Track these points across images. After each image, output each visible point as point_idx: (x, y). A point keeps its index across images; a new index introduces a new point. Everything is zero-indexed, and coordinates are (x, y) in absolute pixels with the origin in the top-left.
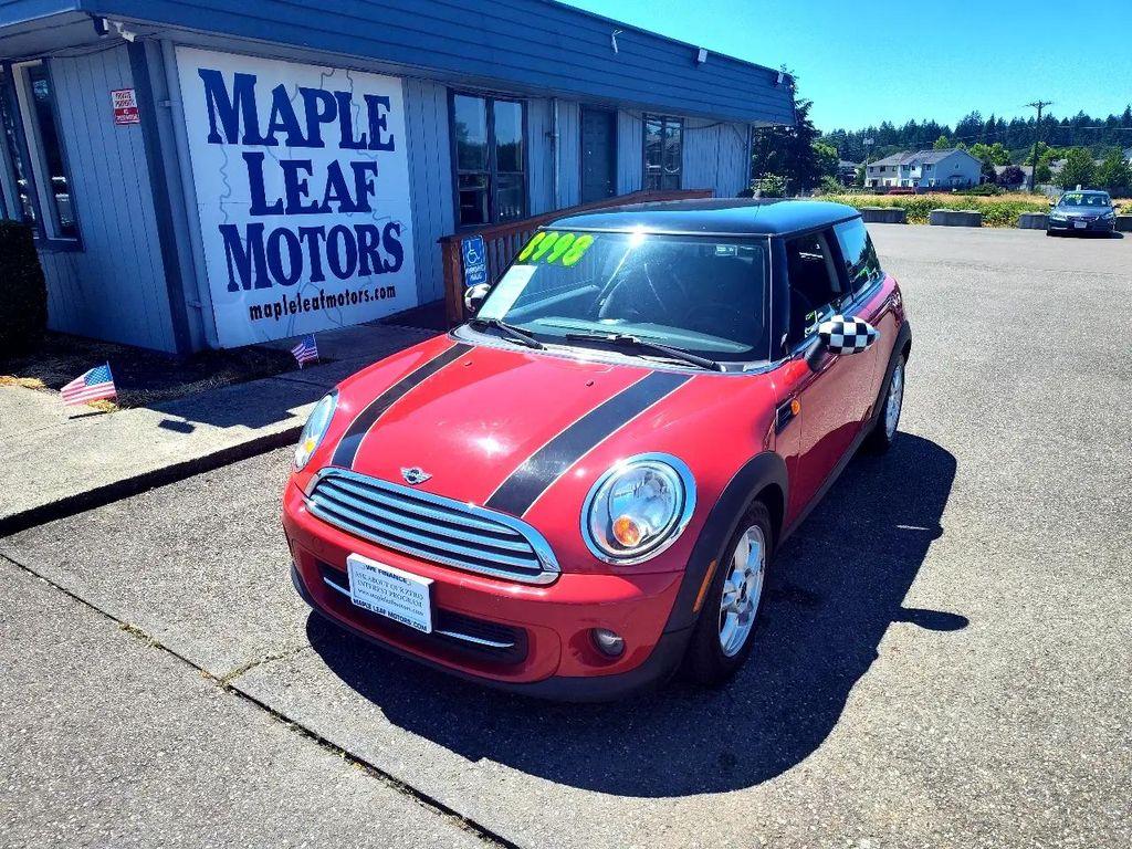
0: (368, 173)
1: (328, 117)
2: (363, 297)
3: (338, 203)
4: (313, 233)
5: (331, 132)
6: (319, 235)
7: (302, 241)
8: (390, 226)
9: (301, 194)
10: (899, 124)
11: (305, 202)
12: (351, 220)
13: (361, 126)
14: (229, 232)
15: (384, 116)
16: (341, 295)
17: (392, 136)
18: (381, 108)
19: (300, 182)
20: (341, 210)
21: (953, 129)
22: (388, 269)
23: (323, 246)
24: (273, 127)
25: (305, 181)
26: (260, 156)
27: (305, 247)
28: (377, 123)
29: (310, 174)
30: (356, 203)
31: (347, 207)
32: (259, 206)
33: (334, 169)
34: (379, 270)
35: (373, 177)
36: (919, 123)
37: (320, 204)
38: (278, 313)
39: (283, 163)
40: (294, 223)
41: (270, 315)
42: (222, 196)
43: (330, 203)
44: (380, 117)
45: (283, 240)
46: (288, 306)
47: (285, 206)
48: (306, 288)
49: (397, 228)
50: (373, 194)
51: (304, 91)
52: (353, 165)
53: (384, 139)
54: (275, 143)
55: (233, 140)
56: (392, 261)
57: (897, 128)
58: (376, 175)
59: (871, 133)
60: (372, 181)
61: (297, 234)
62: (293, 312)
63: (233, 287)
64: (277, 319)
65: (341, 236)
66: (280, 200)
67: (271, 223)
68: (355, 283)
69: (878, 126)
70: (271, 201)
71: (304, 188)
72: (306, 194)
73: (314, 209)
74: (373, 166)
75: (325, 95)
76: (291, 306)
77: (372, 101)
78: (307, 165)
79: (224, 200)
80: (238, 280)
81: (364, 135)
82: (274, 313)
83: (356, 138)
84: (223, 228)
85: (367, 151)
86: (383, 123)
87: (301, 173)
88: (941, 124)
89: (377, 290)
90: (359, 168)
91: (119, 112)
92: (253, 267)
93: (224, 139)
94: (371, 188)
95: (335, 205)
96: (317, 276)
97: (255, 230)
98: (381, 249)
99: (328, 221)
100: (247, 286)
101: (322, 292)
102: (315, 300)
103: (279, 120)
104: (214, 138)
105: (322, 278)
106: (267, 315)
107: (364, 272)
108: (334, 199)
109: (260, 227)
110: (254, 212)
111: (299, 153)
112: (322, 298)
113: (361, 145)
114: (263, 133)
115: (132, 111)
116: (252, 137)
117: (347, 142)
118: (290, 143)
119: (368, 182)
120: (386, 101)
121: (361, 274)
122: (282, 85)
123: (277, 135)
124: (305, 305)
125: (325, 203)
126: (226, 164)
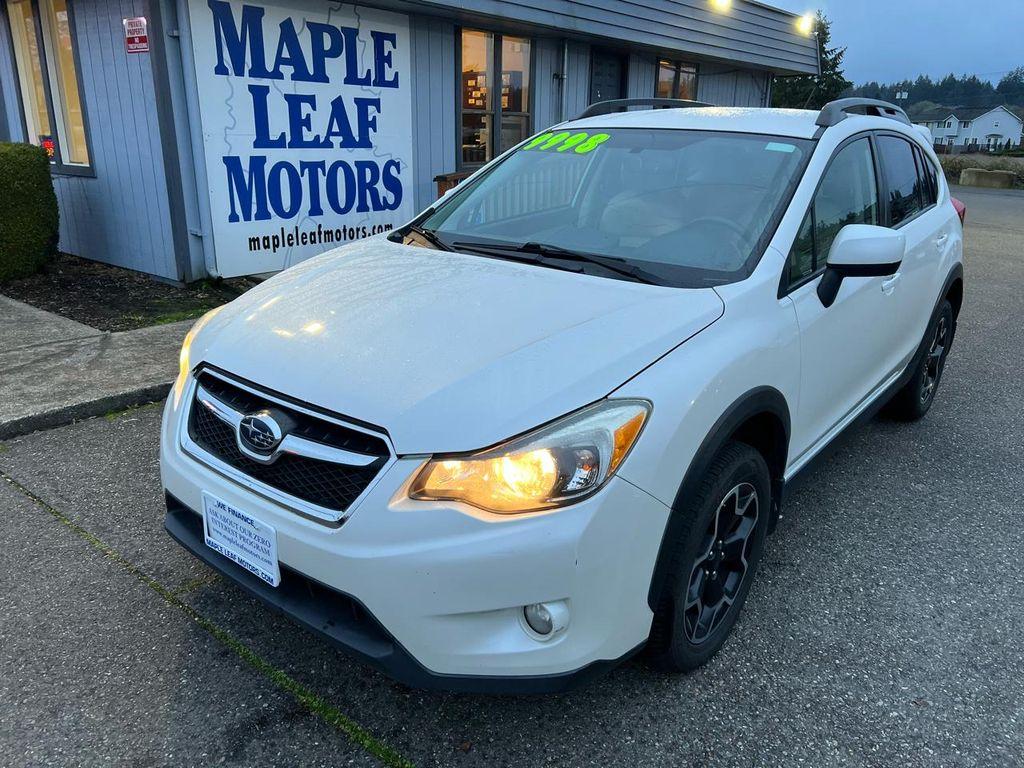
0: (371, 109)
1: (334, 53)
2: (361, 233)
3: (340, 139)
4: (313, 167)
5: (336, 67)
6: (319, 170)
7: (302, 174)
8: (391, 163)
9: (304, 128)
10: (936, 78)
11: (308, 136)
12: (352, 156)
13: (366, 62)
14: (232, 163)
15: (390, 52)
16: (338, 231)
17: (397, 74)
18: (388, 46)
19: (304, 117)
20: (343, 145)
21: (995, 87)
22: (386, 206)
23: (322, 181)
24: (280, 61)
25: (308, 116)
26: (266, 89)
27: (305, 181)
28: (382, 60)
29: (314, 108)
30: (357, 139)
31: (348, 143)
32: (263, 139)
33: (338, 105)
34: (377, 207)
35: (376, 113)
36: (958, 77)
37: (322, 140)
38: (276, 246)
39: (288, 97)
40: (295, 156)
41: (268, 247)
42: (227, 128)
43: (332, 139)
44: (386, 54)
45: (284, 174)
46: (286, 238)
47: (288, 139)
48: (304, 222)
49: (397, 166)
50: (375, 131)
51: (311, 26)
52: (357, 101)
53: (389, 77)
54: (280, 76)
55: (239, 72)
56: (391, 199)
57: (934, 83)
58: (379, 111)
59: (906, 86)
60: (374, 118)
61: (298, 168)
62: (291, 245)
63: (234, 218)
64: (275, 251)
65: (341, 172)
66: (283, 134)
67: (273, 156)
68: (353, 218)
69: (913, 79)
70: (274, 136)
71: (307, 123)
72: (309, 129)
73: (316, 143)
74: (376, 103)
75: (332, 30)
76: (289, 240)
77: (379, 38)
78: (311, 100)
79: (228, 131)
80: (239, 211)
81: (369, 71)
82: (271, 245)
83: (361, 75)
84: (227, 160)
85: (372, 88)
86: (388, 59)
87: (305, 108)
88: (982, 80)
89: (374, 228)
90: (362, 104)
91: (131, 41)
92: (254, 199)
93: (231, 70)
94: (373, 124)
95: (336, 140)
96: (316, 210)
97: (257, 163)
98: (380, 186)
99: (329, 156)
100: (247, 218)
101: (320, 226)
102: (313, 234)
103: (286, 54)
104: (221, 70)
105: (320, 213)
106: (265, 247)
107: (363, 208)
108: (336, 134)
109: (263, 159)
110: (257, 145)
111: (304, 88)
112: (320, 233)
113: (366, 82)
114: (270, 67)
115: (143, 40)
116: (259, 70)
117: (351, 78)
118: (294, 77)
119: (370, 119)
120: (392, 38)
121: (359, 210)
122: (290, 19)
123: (283, 68)
124: (303, 238)
125: (327, 138)
126: (232, 96)
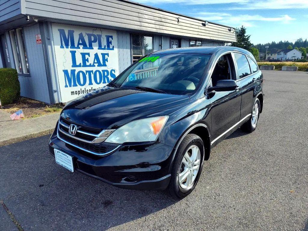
1: (95, 41)
3: (97, 64)
4: (90, 72)
5: (95, 45)
6: (92, 73)
7: (86, 74)
8: (112, 70)
10: (277, 42)
11: (88, 64)
12: (101, 69)
13: (104, 43)
14: (66, 72)
15: (111, 41)
17: (113, 46)
18: (110, 39)
19: (86, 59)
20: (98, 66)
21: (294, 43)
23: (92, 76)
24: (79, 44)
25: (88, 58)
27: (87, 76)
28: (109, 43)
29: (89, 56)
30: (102, 64)
31: (100, 65)
32: (74, 64)
33: (96, 56)
35: (107, 57)
36: (283, 41)
38: (79, 94)
39: (81, 53)
40: (84, 69)
41: (77, 94)
43: (95, 64)
45: (81, 74)
47: (82, 65)
48: (87, 87)
49: (114, 71)
50: (108, 62)
51: (88, 35)
52: (102, 54)
53: (111, 47)
54: (79, 48)
55: (67, 48)
58: (108, 57)
60: (107, 58)
61: (85, 72)
63: (66, 86)
65: (98, 73)
66: (80, 63)
67: (77, 69)
68: (102, 85)
70: (78, 64)
71: (88, 60)
72: (88, 62)
73: (90, 66)
74: (108, 54)
75: (94, 36)
76: (83, 92)
77: (108, 37)
78: (88, 54)
79: (64, 63)
80: (68, 84)
83: (103, 47)
84: (64, 71)
85: (106, 50)
86: (111, 43)
87: (87, 56)
91: (37, 40)
92: (72, 81)
93: (65, 47)
96: (91, 83)
97: (73, 72)
98: (109, 76)
99: (94, 69)
100: (70, 86)
101: (92, 88)
102: (90, 90)
103: (81, 42)
104: (62, 47)
106: (76, 94)
109: (75, 70)
110: (73, 66)
111: (86, 51)
112: (92, 90)
113: (104, 49)
114: (76, 45)
115: (40, 40)
116: (73, 47)
117: (100, 48)
118: (83, 48)
119: (106, 59)
120: (112, 37)
121: (103, 83)
122: (81, 33)
123: (80, 46)
124: (87, 91)
125: (93, 64)
126: (65, 53)
